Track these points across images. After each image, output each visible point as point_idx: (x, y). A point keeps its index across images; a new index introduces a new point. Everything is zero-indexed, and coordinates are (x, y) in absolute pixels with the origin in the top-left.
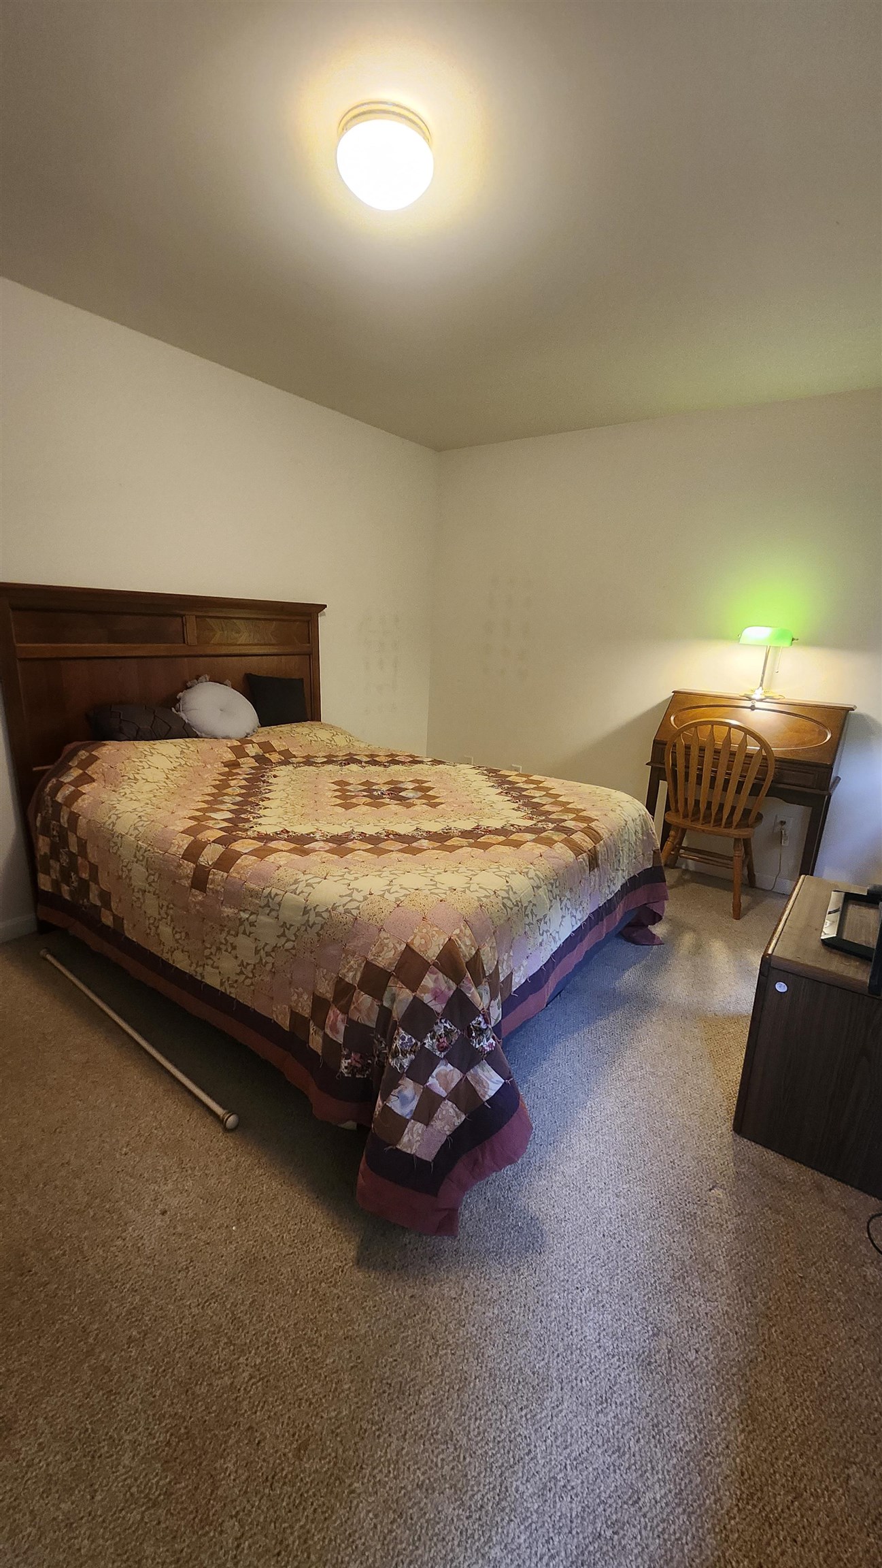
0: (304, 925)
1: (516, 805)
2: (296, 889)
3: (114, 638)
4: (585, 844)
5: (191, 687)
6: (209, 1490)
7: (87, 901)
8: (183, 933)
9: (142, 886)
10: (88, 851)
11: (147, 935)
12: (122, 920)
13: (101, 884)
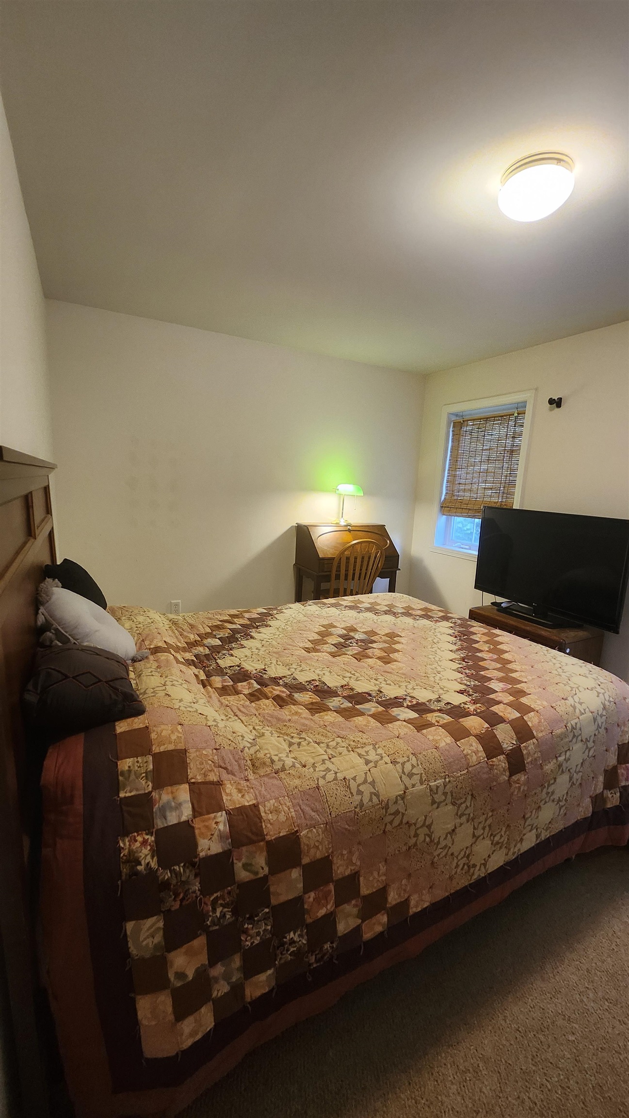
7: (331, 943)
8: (504, 829)
9: (450, 827)
10: (334, 867)
11: (451, 878)
12: (407, 901)
13: (365, 891)
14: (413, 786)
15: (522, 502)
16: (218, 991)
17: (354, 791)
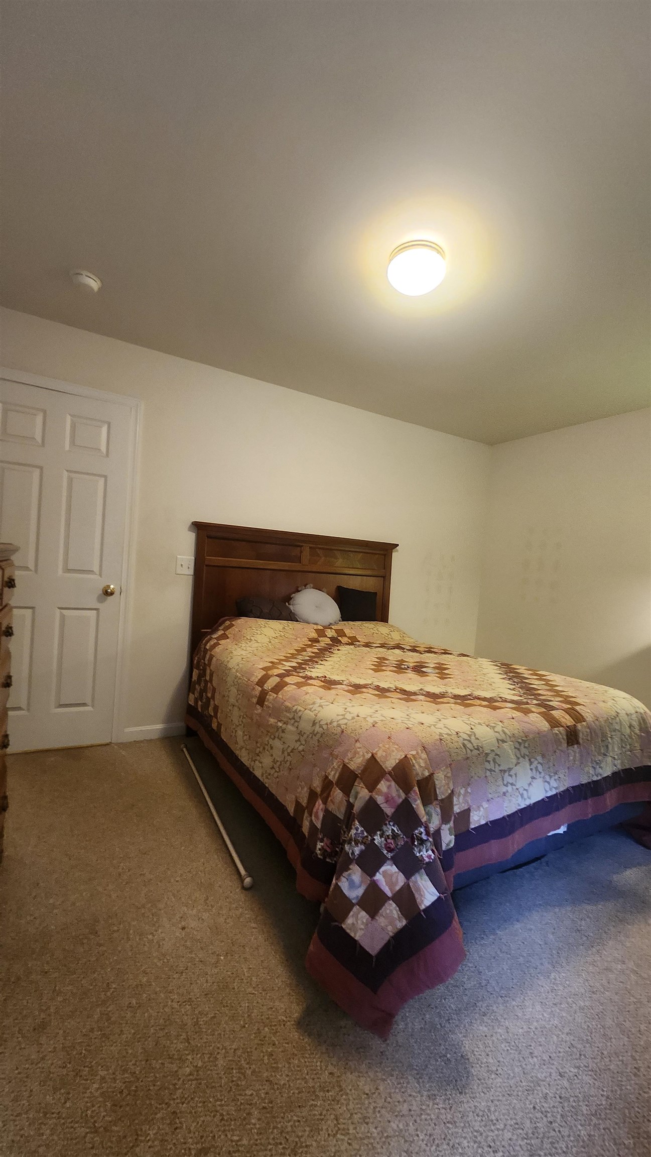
0: (311, 733)
1: (514, 687)
2: (312, 708)
3: (259, 557)
4: (564, 720)
5: (300, 591)
6: (131, 1144)
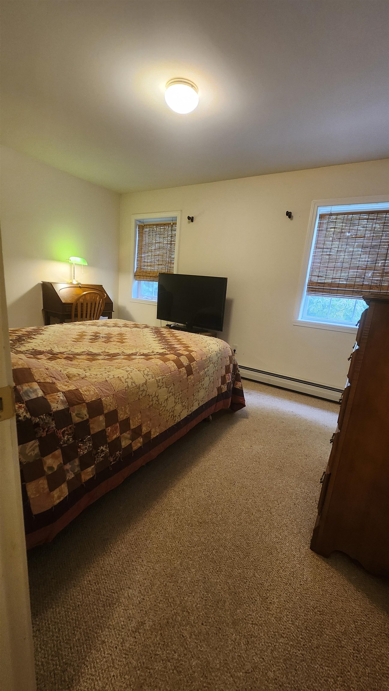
7: (120, 451)
8: (186, 400)
9: (166, 397)
10: (119, 415)
11: (167, 421)
12: (150, 432)
13: (132, 427)
14: (149, 379)
15: (178, 270)
16: (69, 476)
17: (124, 382)
